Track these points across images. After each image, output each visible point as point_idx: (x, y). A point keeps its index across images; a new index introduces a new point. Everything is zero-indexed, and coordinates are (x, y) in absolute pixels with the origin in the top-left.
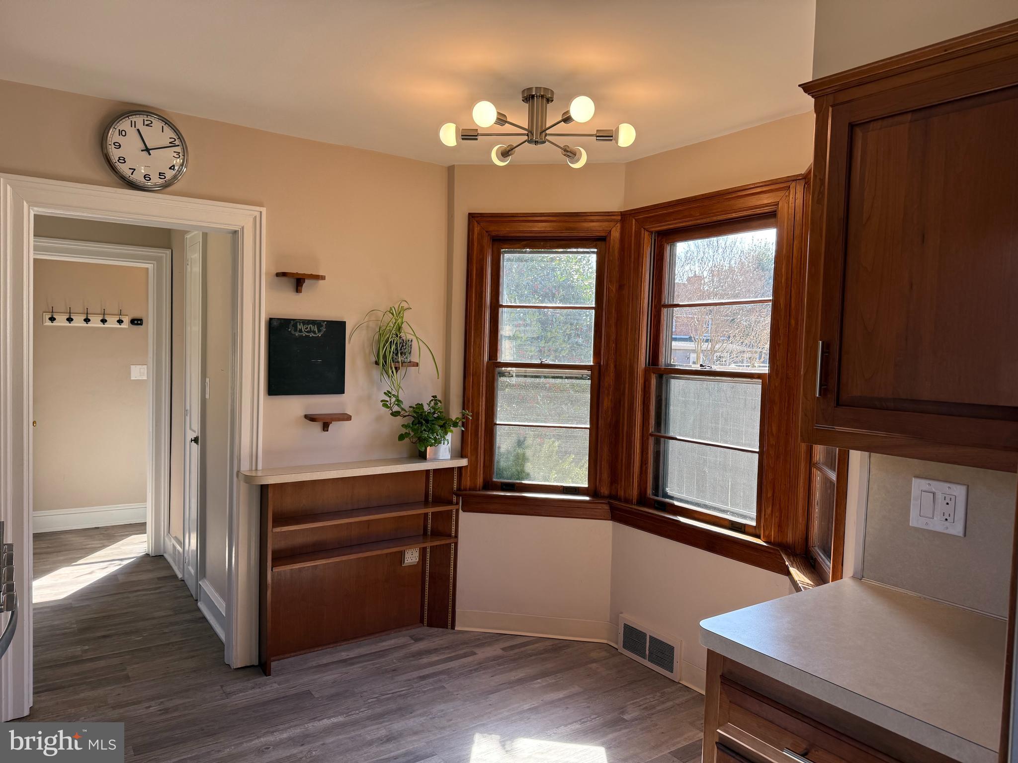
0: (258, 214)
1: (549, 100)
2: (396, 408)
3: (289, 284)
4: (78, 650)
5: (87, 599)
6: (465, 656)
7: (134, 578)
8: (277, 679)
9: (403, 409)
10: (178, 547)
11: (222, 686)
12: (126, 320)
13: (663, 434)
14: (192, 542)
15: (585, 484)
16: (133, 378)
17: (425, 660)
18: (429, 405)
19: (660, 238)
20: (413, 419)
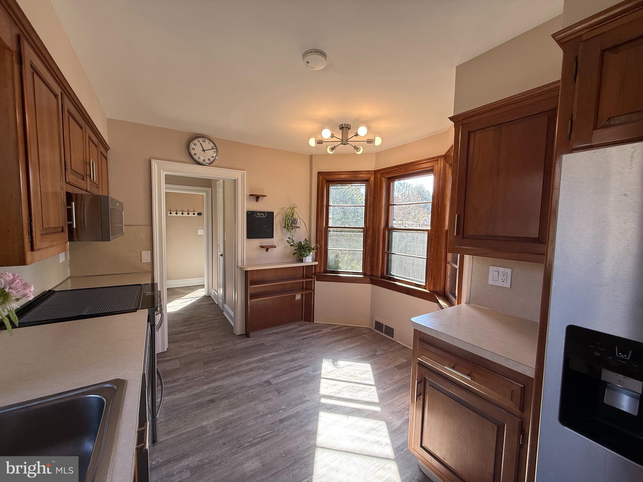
0: (243, 174)
1: (349, 129)
2: (292, 243)
3: (254, 199)
4: (182, 328)
5: (185, 311)
6: (318, 331)
7: (201, 304)
8: (252, 339)
9: (294, 244)
10: (216, 293)
11: (233, 341)
12: (196, 213)
13: (390, 252)
14: (221, 291)
15: (361, 271)
16: (198, 234)
17: (304, 333)
18: (304, 242)
19: (389, 180)
20: (298, 247)
